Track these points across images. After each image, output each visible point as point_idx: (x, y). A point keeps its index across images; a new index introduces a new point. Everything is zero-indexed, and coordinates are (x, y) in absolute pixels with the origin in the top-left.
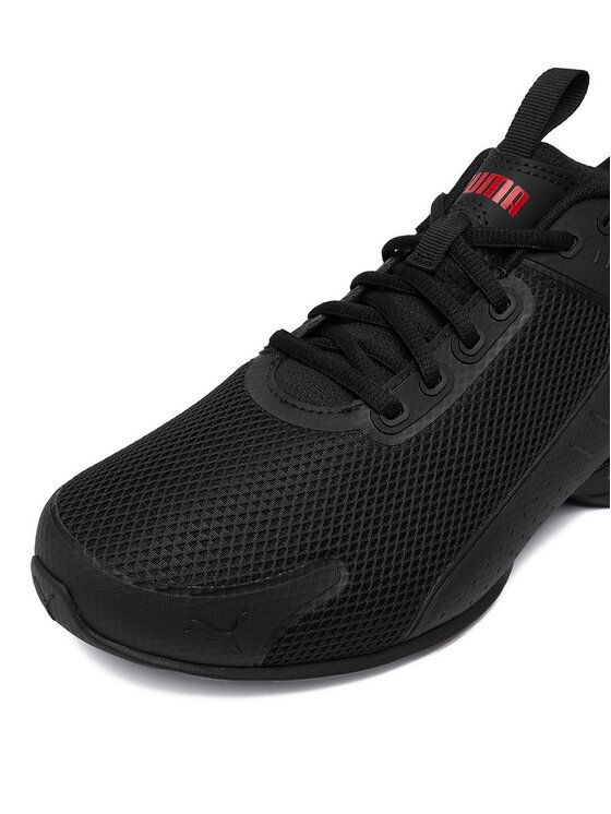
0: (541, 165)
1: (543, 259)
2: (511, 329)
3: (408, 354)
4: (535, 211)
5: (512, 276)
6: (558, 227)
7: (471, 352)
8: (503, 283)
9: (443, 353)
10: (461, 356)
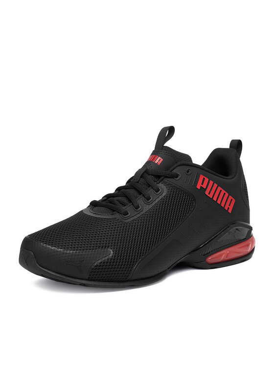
0: (165, 151)
1: (170, 179)
2: (160, 197)
3: (130, 201)
4: (166, 166)
5: (160, 184)
6: (174, 171)
7: (149, 201)
8: (158, 185)
9: (140, 201)
10: (146, 202)
